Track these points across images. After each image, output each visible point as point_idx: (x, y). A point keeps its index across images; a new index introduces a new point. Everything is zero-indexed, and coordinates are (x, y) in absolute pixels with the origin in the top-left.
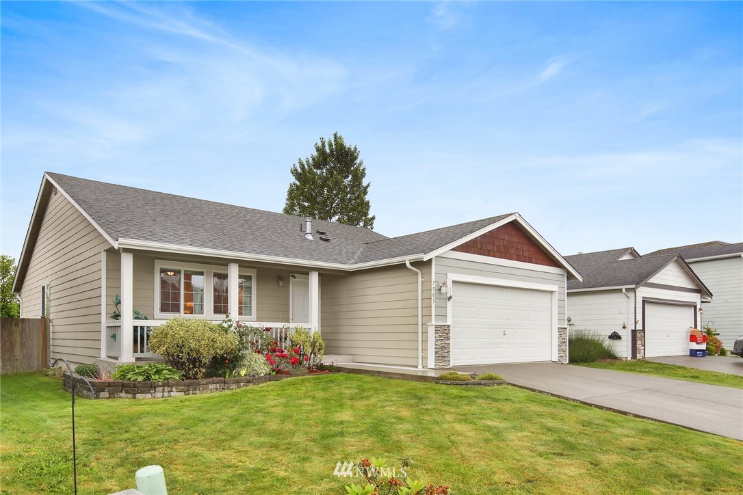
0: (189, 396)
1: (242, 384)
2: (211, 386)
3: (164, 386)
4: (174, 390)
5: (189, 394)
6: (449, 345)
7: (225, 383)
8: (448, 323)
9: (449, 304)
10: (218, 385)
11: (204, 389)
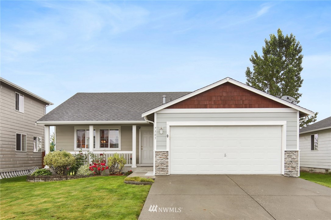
0: (46, 182)
1: (69, 178)
2: (55, 179)
3: (37, 178)
4: (40, 179)
5: (46, 181)
6: (168, 162)
7: (60, 177)
8: (167, 150)
9: (168, 139)
10: (57, 178)
11: (51, 180)
